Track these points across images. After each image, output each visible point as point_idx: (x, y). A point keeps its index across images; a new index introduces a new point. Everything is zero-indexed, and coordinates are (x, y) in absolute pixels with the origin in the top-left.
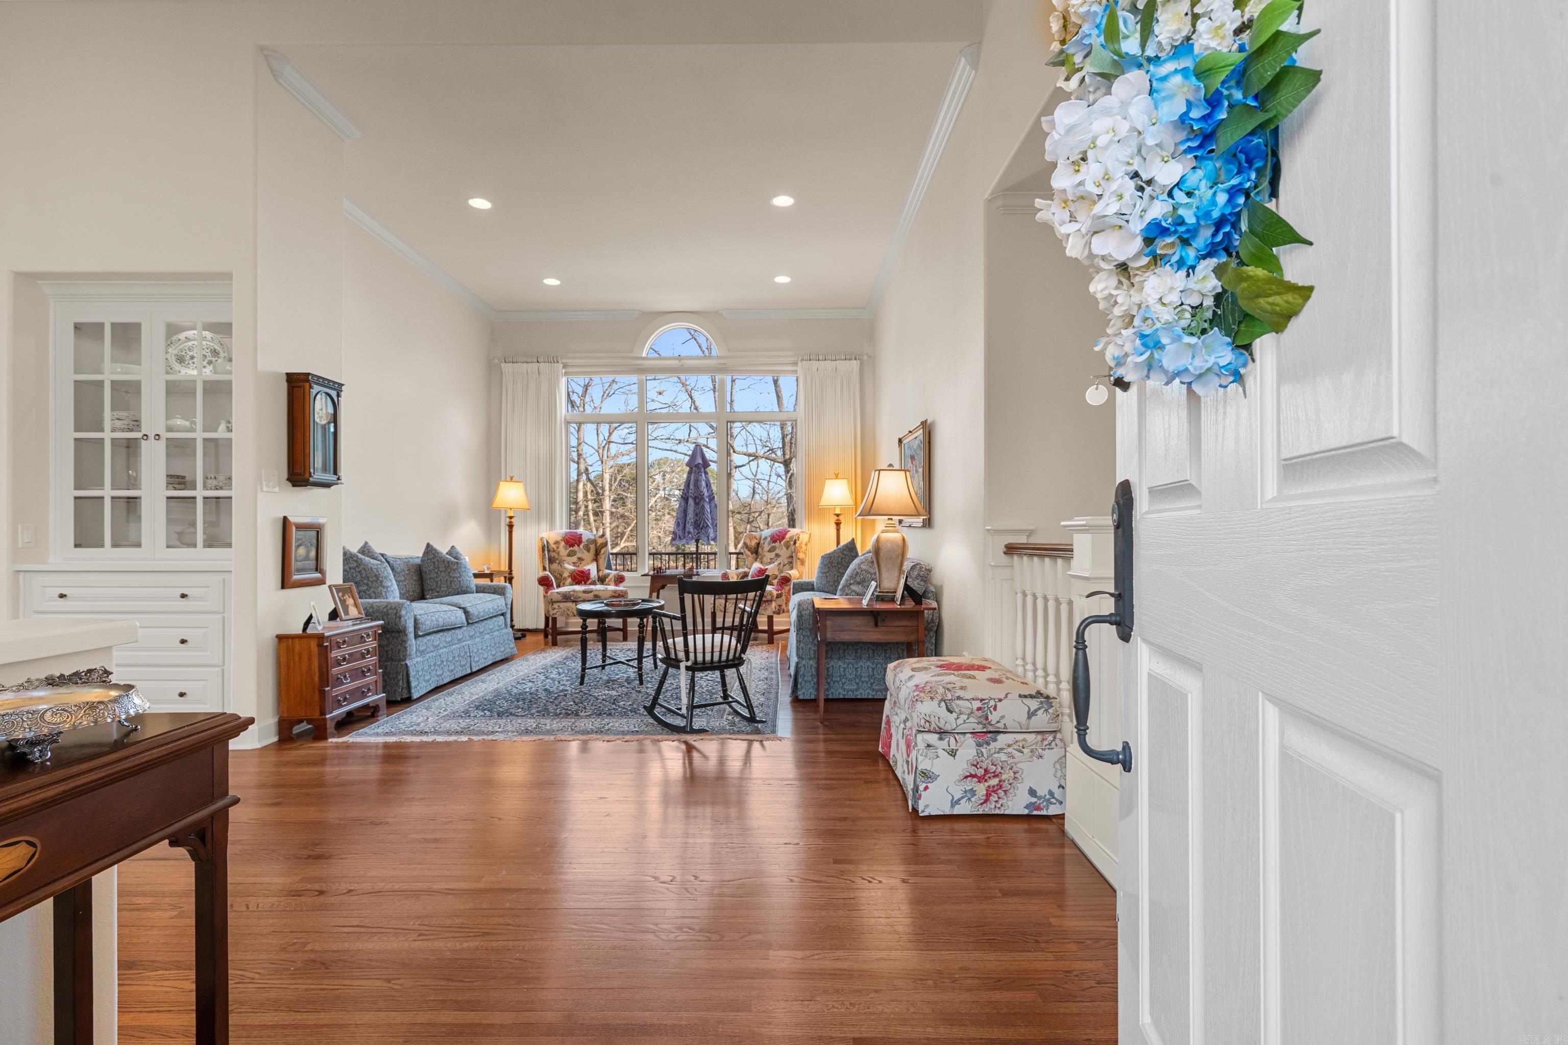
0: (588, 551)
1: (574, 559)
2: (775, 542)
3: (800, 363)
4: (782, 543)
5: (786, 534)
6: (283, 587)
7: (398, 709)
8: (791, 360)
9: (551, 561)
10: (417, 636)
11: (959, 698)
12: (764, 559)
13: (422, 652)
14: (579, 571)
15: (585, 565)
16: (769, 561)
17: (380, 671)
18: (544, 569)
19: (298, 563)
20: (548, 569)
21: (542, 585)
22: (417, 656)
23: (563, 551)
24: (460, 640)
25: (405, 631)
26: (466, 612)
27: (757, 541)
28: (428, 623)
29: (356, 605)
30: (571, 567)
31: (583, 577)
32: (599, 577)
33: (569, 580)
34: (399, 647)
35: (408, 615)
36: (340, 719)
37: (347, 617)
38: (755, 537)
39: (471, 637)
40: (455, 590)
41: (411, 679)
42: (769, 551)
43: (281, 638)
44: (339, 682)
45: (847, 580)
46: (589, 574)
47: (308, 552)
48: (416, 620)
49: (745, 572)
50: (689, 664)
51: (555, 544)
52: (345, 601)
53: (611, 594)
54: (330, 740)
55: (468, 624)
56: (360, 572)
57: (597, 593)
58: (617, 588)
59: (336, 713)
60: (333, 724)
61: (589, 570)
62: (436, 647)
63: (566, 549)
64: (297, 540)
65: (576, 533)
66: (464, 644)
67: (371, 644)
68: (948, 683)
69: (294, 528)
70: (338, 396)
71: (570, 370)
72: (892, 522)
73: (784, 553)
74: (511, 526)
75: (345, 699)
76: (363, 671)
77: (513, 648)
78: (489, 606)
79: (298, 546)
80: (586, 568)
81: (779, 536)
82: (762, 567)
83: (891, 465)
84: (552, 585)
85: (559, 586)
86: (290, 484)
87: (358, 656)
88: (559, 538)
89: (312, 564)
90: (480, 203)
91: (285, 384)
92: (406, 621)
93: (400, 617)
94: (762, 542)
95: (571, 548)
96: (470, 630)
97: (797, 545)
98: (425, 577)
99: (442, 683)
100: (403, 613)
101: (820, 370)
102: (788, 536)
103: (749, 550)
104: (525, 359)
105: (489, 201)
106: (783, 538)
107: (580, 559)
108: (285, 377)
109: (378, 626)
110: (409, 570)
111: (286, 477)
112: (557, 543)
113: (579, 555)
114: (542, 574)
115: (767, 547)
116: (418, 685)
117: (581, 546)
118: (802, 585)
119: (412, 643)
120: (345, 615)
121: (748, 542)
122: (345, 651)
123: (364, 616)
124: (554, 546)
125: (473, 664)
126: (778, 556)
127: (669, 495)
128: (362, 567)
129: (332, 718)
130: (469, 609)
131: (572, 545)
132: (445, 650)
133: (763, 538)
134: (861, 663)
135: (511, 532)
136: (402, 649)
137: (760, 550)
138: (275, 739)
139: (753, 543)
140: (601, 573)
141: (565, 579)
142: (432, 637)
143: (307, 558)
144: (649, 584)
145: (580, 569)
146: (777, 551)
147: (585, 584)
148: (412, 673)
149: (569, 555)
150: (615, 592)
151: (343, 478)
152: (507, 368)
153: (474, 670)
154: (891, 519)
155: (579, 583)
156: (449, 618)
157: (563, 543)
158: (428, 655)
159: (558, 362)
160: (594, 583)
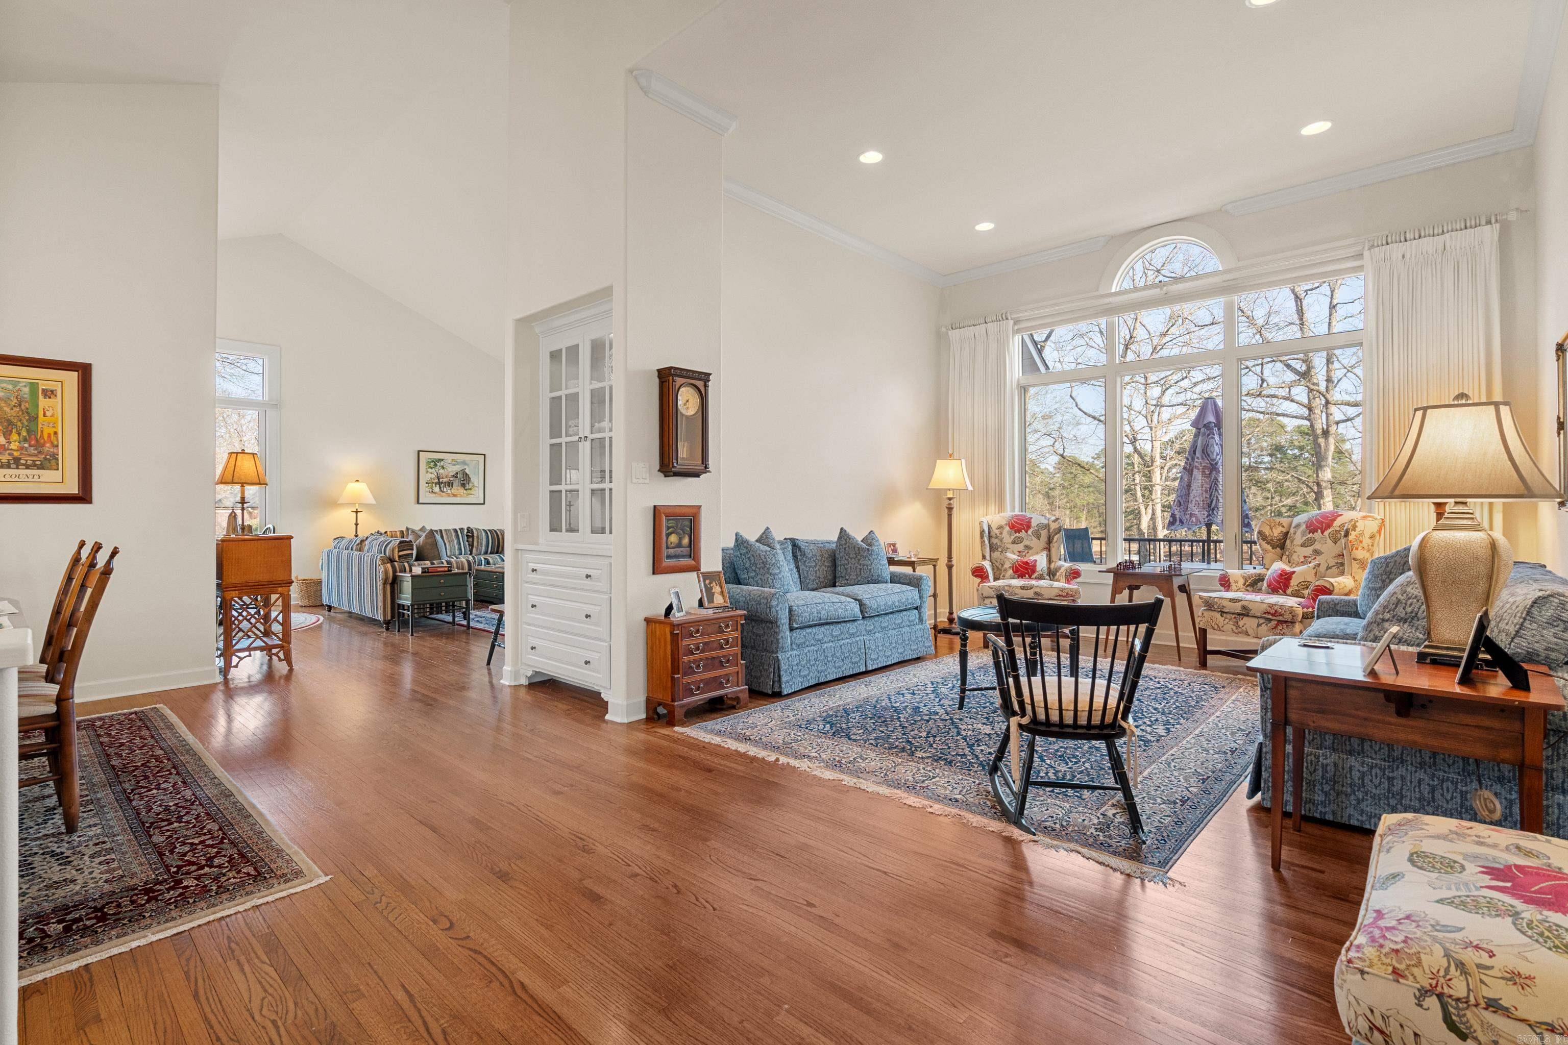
0: (1039, 537)
1: (1020, 547)
2: (1313, 531)
3: (1366, 254)
4: (1326, 533)
5: (1334, 520)
6: (654, 573)
7: (761, 702)
8: (1352, 251)
9: (993, 548)
10: (792, 629)
11: (1493, 1005)
12: (1295, 557)
13: (800, 646)
14: (1023, 562)
15: (1033, 555)
16: (1302, 559)
17: (743, 662)
18: (984, 558)
19: (670, 550)
20: (988, 557)
21: (976, 576)
22: (792, 649)
23: (1007, 536)
24: (852, 635)
25: (776, 622)
26: (861, 604)
27: (1284, 530)
28: (805, 615)
29: (722, 593)
30: (1014, 557)
31: (1026, 569)
32: (1049, 568)
33: (1010, 572)
34: (772, 638)
35: (781, 605)
36: (690, 707)
37: (712, 605)
38: (1280, 524)
39: (869, 632)
40: (864, 578)
41: (782, 673)
42: (1303, 545)
43: (648, 621)
44: (689, 671)
45: (1377, 613)
46: (1035, 566)
47: (680, 539)
48: (791, 611)
49: (1259, 575)
50: (1025, 721)
51: (998, 528)
52: (711, 588)
53: (1056, 592)
54: (676, 729)
55: (864, 618)
56: (749, 558)
57: (1038, 590)
58: (1066, 586)
59: (686, 701)
60: (683, 711)
61: (1036, 561)
62: (820, 641)
63: (1011, 535)
64: (668, 528)
65: (1025, 516)
66: (858, 639)
67: (733, 634)
68: (1469, 945)
69: (664, 518)
70: (706, 386)
71: (1023, 325)
72: (1465, 509)
73: (1328, 549)
74: (950, 509)
75: (698, 688)
76: (721, 662)
77: (929, 647)
78: (896, 598)
79: (668, 535)
80: (1032, 558)
81: (1322, 523)
82: (1288, 569)
83: (1462, 396)
84: (987, 577)
85: (996, 579)
86: (662, 475)
87: (715, 645)
88: (1003, 523)
89: (686, 551)
90: (871, 157)
91: (657, 380)
92: (777, 612)
93: (770, 608)
94: (1292, 531)
95: (1017, 534)
96: (869, 625)
97: (1351, 538)
98: (838, 563)
99: (823, 679)
100: (774, 603)
101: (1407, 256)
102: (1337, 523)
103: (1268, 543)
104: (972, 322)
105: (879, 151)
106: (1329, 526)
107: (1027, 547)
108: (657, 374)
109: (741, 616)
110: (822, 556)
111: (658, 468)
112: (1000, 527)
113: (1026, 542)
114: (978, 562)
115: (1299, 539)
116: (791, 680)
117: (1030, 532)
118: (1336, 605)
119: (785, 635)
120: (709, 602)
121: (1267, 531)
122: (699, 640)
123: (729, 605)
124: (997, 532)
125: (869, 662)
126: (1317, 552)
127: (1256, 462)
128: (751, 553)
129: (682, 706)
130: (867, 602)
131: (1019, 531)
132: (831, 644)
133: (1293, 525)
134: (1402, 771)
135: (950, 516)
136: (775, 641)
137: (1288, 542)
138: (643, 716)
139: (1277, 532)
140: (1052, 566)
141: (1006, 570)
142: (814, 630)
143: (679, 545)
144: (1111, 582)
145: (1025, 559)
146: (1317, 546)
147: (1030, 577)
148: (783, 667)
149: (1014, 543)
150: (1062, 589)
151: (710, 466)
152: (954, 335)
153: (870, 668)
154: (1465, 503)
155: (1021, 576)
156: (836, 610)
157: (1007, 528)
158: (807, 649)
159: (1007, 319)
160: (1041, 577)
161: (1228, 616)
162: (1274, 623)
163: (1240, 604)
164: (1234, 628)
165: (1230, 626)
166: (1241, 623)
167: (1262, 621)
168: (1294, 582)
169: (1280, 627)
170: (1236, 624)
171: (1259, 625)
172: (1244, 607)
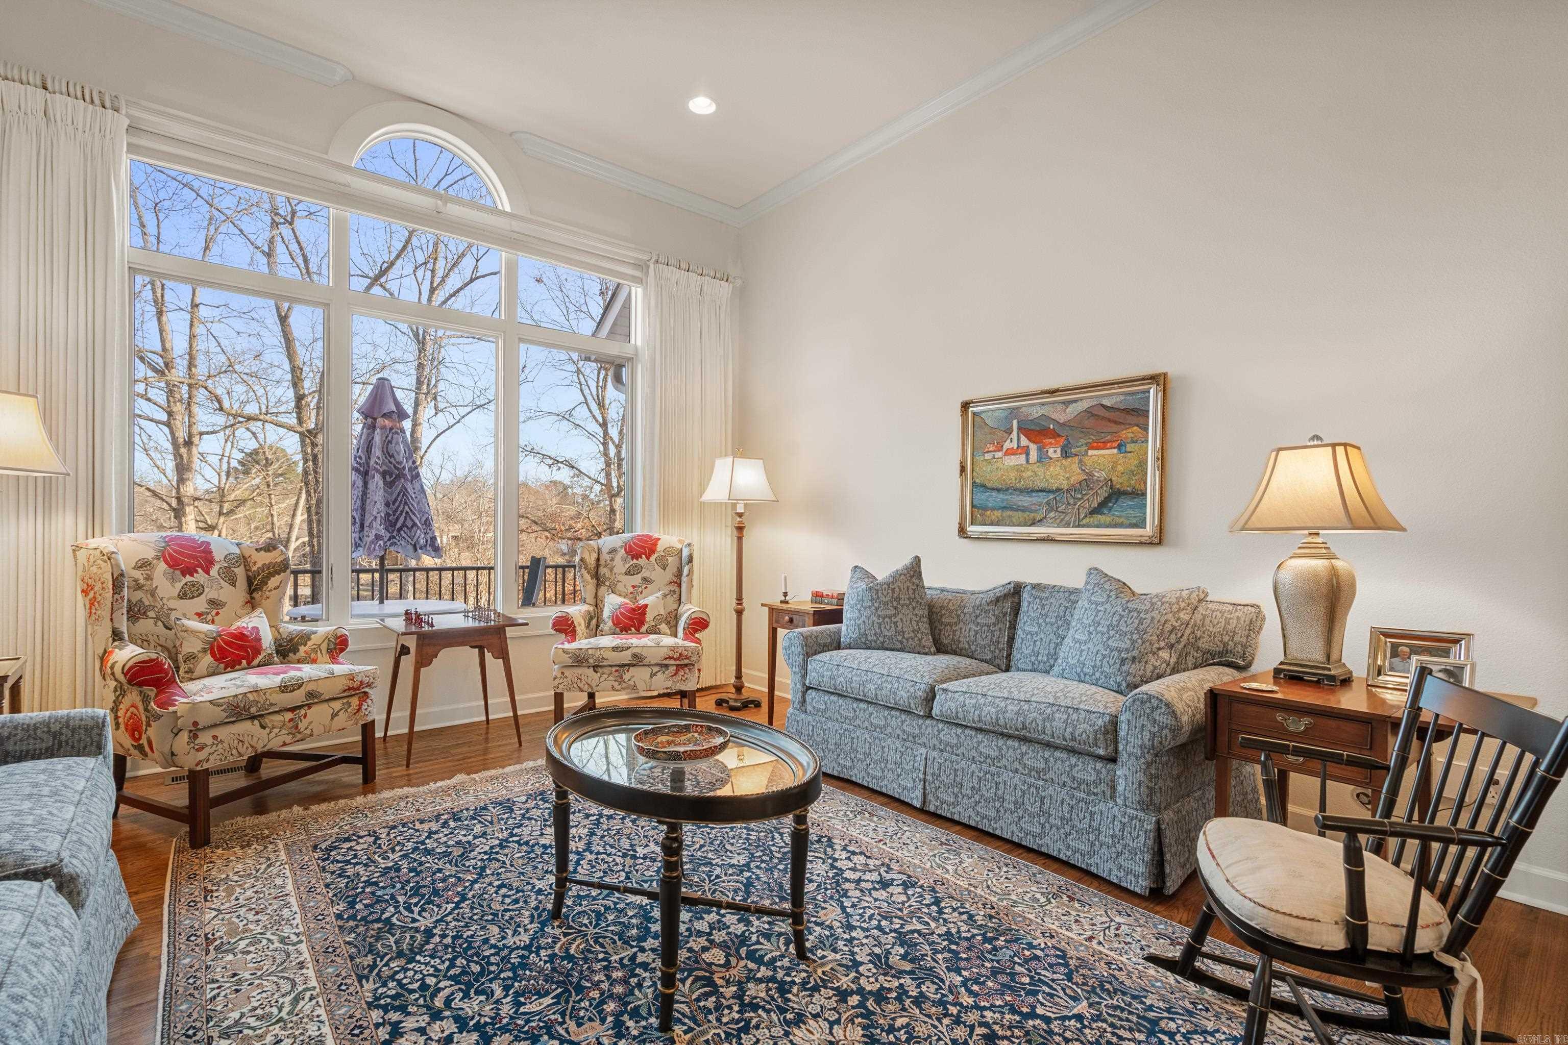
0: (232, 581)
1: (200, 603)
2: (637, 556)
3: (651, 266)
5: (655, 544)
8: (636, 257)
9: (135, 613)
12: (620, 587)
15: (235, 618)
23: (165, 585)
27: (596, 556)
30: (200, 627)
31: (240, 648)
32: (277, 643)
33: (208, 660)
38: (594, 549)
42: (627, 573)
46: (252, 638)
51: (139, 568)
58: (352, 669)
61: (250, 628)
63: (173, 580)
65: (191, 540)
71: (144, 142)
73: (659, 576)
80: (240, 623)
81: (643, 548)
82: (631, 602)
84: (172, 680)
88: (146, 554)
94: (606, 557)
95: (187, 578)
101: (680, 285)
102: (660, 548)
106: (653, 551)
107: (217, 603)
112: (143, 565)
113: (212, 594)
115: (621, 566)
117: (214, 572)
121: (588, 558)
124: (139, 575)
126: (647, 581)
131: (188, 571)
133: (605, 550)
137: (603, 570)
139: (593, 559)
140: (280, 635)
141: (191, 657)
145: (224, 628)
146: (645, 573)
147: (254, 666)
149: (186, 596)
150: (353, 677)
154: (1318, 534)
155: (237, 667)
160: (270, 661)
161: (607, 670)
162: (672, 669)
163: (629, 652)
164: (616, 684)
165: (611, 682)
166: (626, 677)
167: (656, 669)
168: (649, 617)
169: (681, 673)
170: (620, 679)
171: (653, 675)
172: (635, 656)
